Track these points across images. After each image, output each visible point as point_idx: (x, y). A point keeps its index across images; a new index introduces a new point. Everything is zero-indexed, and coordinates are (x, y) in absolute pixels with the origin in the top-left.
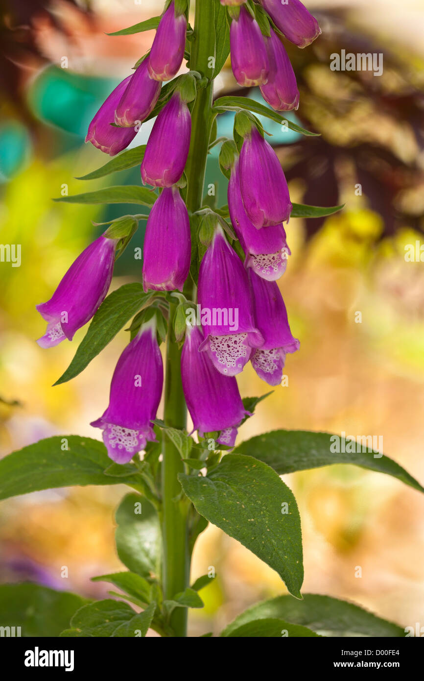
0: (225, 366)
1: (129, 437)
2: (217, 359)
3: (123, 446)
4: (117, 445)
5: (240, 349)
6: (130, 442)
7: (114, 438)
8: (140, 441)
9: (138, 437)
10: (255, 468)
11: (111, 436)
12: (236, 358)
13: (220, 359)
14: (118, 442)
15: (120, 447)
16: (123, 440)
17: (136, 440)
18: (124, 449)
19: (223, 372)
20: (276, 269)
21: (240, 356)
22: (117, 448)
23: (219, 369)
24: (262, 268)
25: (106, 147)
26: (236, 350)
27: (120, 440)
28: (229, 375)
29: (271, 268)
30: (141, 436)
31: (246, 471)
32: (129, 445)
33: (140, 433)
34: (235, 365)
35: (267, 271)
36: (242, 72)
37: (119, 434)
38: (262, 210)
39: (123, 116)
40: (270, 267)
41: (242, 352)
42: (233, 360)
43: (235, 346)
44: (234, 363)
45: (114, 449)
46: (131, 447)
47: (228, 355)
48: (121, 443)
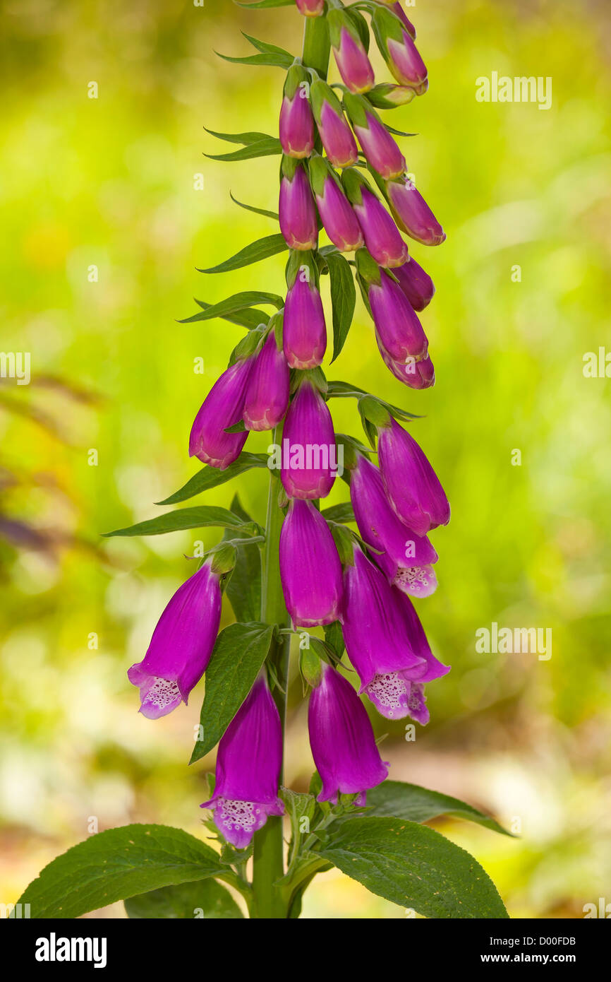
0: (389, 708)
1: (243, 814)
2: (379, 701)
3: (240, 826)
4: (233, 825)
5: (397, 685)
6: (246, 820)
7: (228, 818)
8: (258, 817)
9: (254, 813)
10: (404, 830)
11: (223, 816)
12: (398, 697)
13: (382, 701)
14: (232, 821)
15: (237, 828)
16: (238, 819)
17: (253, 817)
18: (242, 829)
19: (387, 715)
20: (425, 583)
21: (400, 694)
22: (234, 830)
23: (383, 714)
24: (408, 584)
25: (218, 460)
26: (392, 687)
27: (235, 820)
28: (396, 719)
29: (420, 584)
30: (258, 811)
31: (394, 835)
32: (246, 824)
33: (256, 807)
34: (400, 706)
35: (415, 586)
36: (403, 348)
37: (230, 812)
38: (426, 513)
39: (262, 418)
40: (416, 581)
41: (401, 688)
42: (395, 700)
43: (388, 682)
44: (398, 703)
45: (231, 831)
46: (249, 826)
47: (387, 695)
48: (236, 822)
